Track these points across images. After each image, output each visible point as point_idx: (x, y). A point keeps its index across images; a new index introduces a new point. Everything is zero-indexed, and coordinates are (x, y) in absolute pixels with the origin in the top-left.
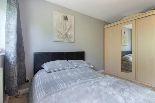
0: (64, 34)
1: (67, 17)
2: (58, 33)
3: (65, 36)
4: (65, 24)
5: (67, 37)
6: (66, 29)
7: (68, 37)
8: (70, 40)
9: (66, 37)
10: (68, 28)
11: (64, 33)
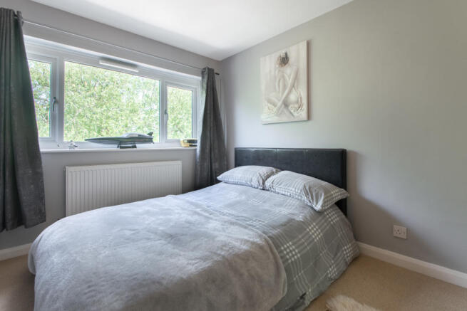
0: (279, 104)
1: (288, 54)
2: (269, 105)
3: (283, 106)
4: (283, 77)
5: (288, 109)
6: (285, 87)
7: (290, 108)
8: (295, 114)
9: (285, 110)
10: (290, 82)
11: (279, 101)
